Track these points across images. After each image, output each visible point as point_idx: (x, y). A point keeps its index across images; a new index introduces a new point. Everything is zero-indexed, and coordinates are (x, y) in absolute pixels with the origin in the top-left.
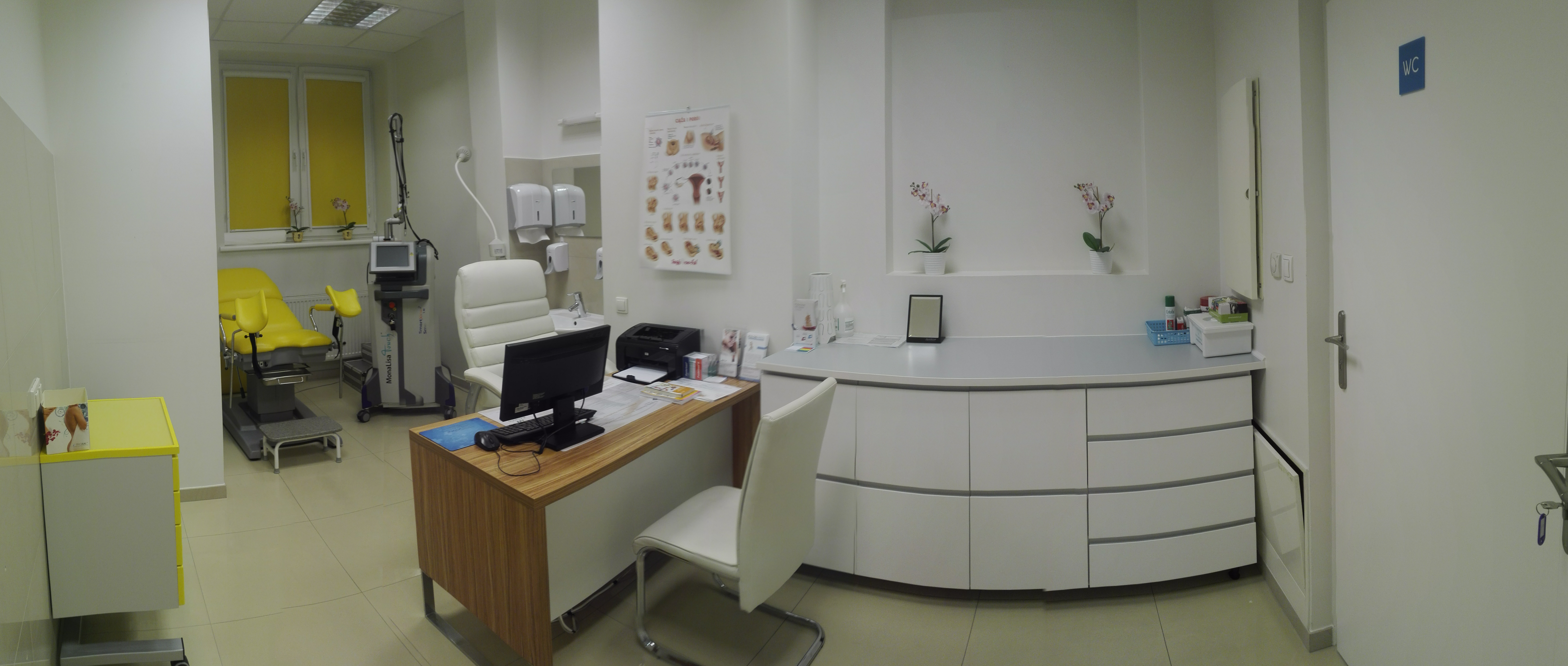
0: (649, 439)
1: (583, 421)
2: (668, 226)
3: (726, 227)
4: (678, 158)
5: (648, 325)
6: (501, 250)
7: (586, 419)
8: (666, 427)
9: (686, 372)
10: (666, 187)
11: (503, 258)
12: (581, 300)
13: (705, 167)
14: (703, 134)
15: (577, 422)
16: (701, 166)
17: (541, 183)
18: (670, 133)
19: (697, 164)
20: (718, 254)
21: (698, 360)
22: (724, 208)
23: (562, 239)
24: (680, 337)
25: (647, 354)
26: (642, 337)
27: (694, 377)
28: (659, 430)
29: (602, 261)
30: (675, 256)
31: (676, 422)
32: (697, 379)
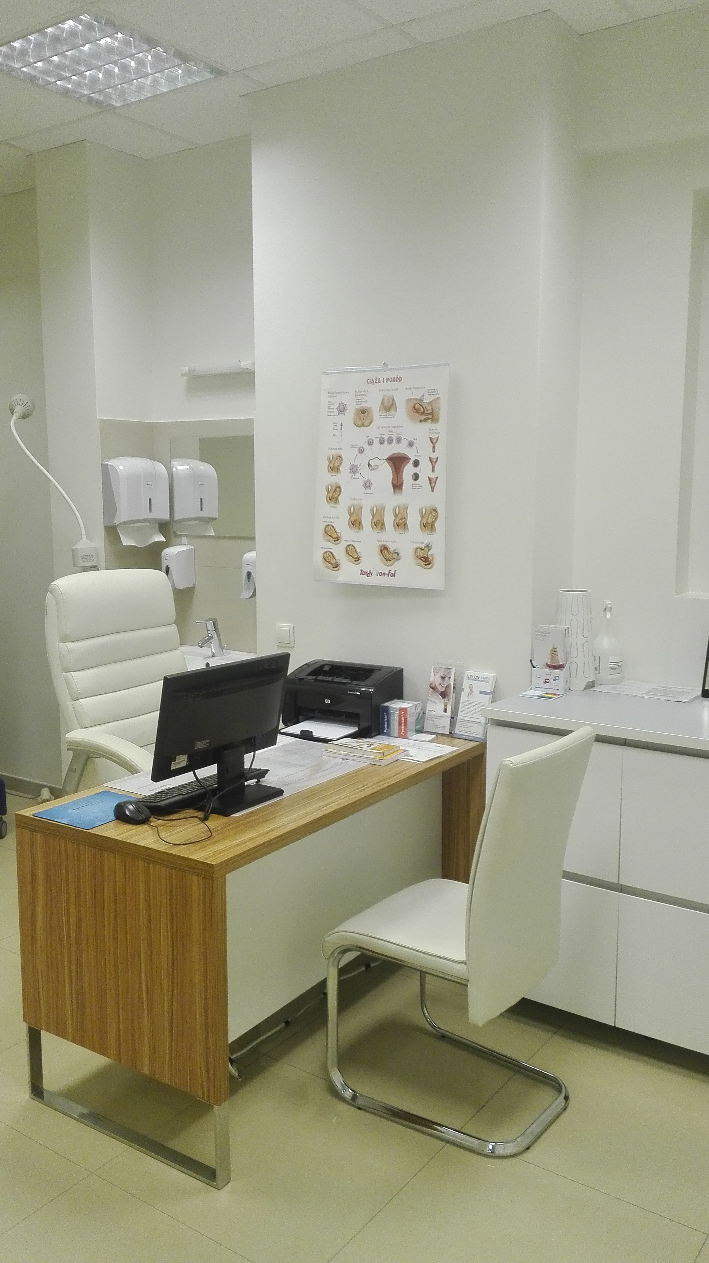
0: (346, 802)
1: (252, 782)
2: (356, 524)
3: (439, 525)
4: (372, 432)
5: (326, 663)
6: (91, 557)
7: (256, 780)
8: (367, 790)
9: (386, 727)
10: (354, 470)
11: (95, 568)
12: (216, 630)
13: (411, 445)
14: (409, 400)
15: (246, 783)
16: (404, 443)
17: (152, 457)
18: (359, 397)
19: (399, 440)
20: (427, 561)
21: (401, 709)
22: (437, 500)
23: (185, 540)
24: (375, 677)
25: (328, 701)
26: (320, 678)
27: (396, 735)
28: (358, 793)
29: (251, 571)
30: (365, 565)
31: (379, 784)
32: (400, 736)
